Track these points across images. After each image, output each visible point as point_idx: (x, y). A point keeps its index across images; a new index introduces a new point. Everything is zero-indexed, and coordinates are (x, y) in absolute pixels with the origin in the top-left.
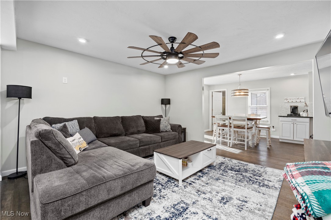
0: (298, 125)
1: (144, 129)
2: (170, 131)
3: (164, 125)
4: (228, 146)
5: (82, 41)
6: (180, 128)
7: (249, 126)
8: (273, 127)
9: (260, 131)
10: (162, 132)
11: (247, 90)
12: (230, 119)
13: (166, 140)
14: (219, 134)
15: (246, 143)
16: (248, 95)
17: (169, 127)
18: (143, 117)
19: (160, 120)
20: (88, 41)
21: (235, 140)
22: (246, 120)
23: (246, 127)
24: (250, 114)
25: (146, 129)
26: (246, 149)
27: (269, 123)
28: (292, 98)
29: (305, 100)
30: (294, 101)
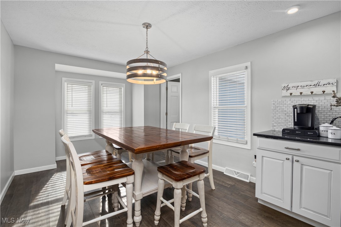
0: (304, 167)
28: (300, 84)
29: (337, 86)
30: (306, 91)
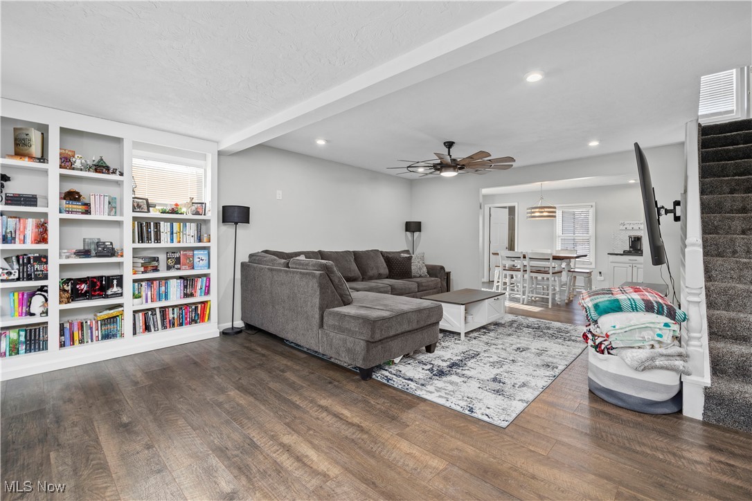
1: (387, 271)
2: (425, 276)
3: (417, 267)
4: (521, 302)
5: (321, 142)
6: (442, 271)
7: (556, 270)
8: (600, 273)
9: (575, 277)
10: (415, 277)
11: (555, 208)
12: (524, 257)
13: (425, 288)
14: (505, 284)
15: (550, 297)
16: (555, 217)
17: (425, 270)
18: (382, 252)
19: (410, 258)
20: (327, 141)
21: (532, 292)
22: (551, 258)
23: (551, 272)
24: (558, 249)
25: (390, 271)
26: (550, 306)
27: (593, 266)
28: (632, 222)
30: (636, 227)
